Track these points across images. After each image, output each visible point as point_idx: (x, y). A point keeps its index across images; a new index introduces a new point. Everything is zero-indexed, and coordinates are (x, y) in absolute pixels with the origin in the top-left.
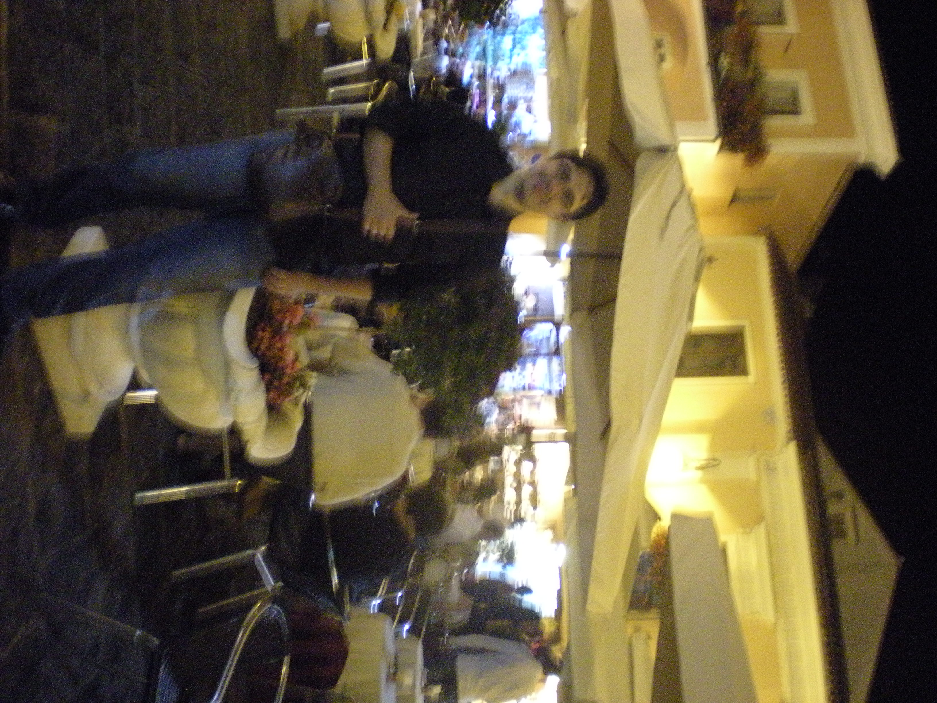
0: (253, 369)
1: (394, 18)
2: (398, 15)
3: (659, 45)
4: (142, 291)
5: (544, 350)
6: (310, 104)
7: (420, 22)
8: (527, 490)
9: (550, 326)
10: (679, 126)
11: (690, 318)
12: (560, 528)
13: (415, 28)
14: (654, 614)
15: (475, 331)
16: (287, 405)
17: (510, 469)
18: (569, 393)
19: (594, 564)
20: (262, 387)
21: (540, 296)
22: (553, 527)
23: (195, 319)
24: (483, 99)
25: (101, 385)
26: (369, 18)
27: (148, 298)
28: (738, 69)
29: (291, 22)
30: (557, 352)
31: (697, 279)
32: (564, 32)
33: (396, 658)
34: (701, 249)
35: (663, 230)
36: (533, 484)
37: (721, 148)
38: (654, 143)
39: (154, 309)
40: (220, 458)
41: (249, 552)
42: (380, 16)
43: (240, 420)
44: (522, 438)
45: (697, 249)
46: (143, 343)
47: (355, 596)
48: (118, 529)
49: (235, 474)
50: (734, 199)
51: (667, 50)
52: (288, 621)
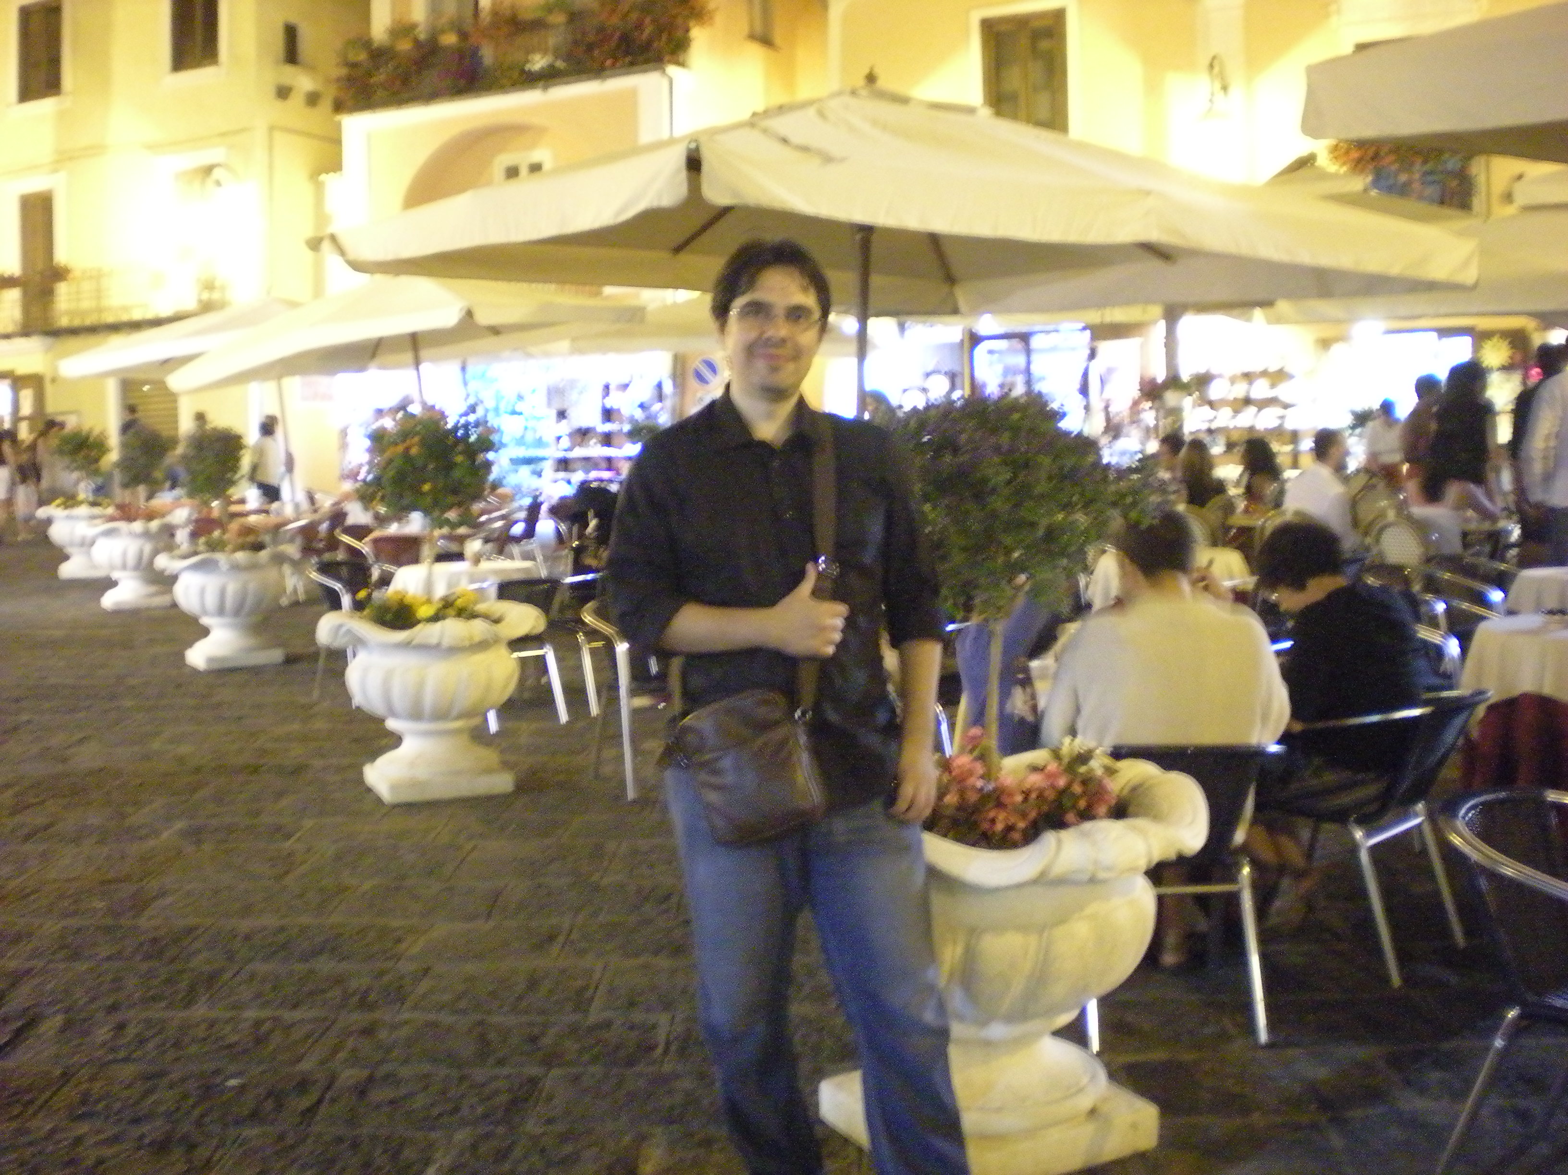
0: (1059, 842)
1: (481, 607)
2: (476, 603)
3: (512, 173)
4: (929, 1017)
5: (1020, 360)
6: (621, 745)
7: (485, 565)
8: (1261, 390)
9: (981, 350)
10: (645, 137)
11: (970, 111)
12: (1327, 331)
13: (496, 572)
14: (1478, 168)
15: (997, 473)
16: (1116, 786)
17: (1224, 418)
18: (1094, 317)
19: (1395, 270)
20: (1088, 826)
21: (930, 368)
22: (1325, 344)
23: (973, 932)
24: (604, 465)
25: (1081, 1090)
26: (482, 645)
27: (941, 1008)
28: (553, 39)
29: (488, 771)
30: (1024, 338)
31: (903, 100)
32: (495, 331)
33: (1551, 612)
34: (854, 93)
35: (828, 159)
36: (1248, 377)
37: (682, 64)
38: (683, 175)
39: (956, 1000)
40: (1201, 900)
41: (1364, 858)
42: (478, 628)
43: (1143, 864)
44: (1171, 398)
45: (853, 102)
46: (1010, 1018)
47: (1437, 681)
48: (1321, 1073)
49: (1231, 877)
50: (765, 40)
51: (523, 158)
52: (1486, 792)
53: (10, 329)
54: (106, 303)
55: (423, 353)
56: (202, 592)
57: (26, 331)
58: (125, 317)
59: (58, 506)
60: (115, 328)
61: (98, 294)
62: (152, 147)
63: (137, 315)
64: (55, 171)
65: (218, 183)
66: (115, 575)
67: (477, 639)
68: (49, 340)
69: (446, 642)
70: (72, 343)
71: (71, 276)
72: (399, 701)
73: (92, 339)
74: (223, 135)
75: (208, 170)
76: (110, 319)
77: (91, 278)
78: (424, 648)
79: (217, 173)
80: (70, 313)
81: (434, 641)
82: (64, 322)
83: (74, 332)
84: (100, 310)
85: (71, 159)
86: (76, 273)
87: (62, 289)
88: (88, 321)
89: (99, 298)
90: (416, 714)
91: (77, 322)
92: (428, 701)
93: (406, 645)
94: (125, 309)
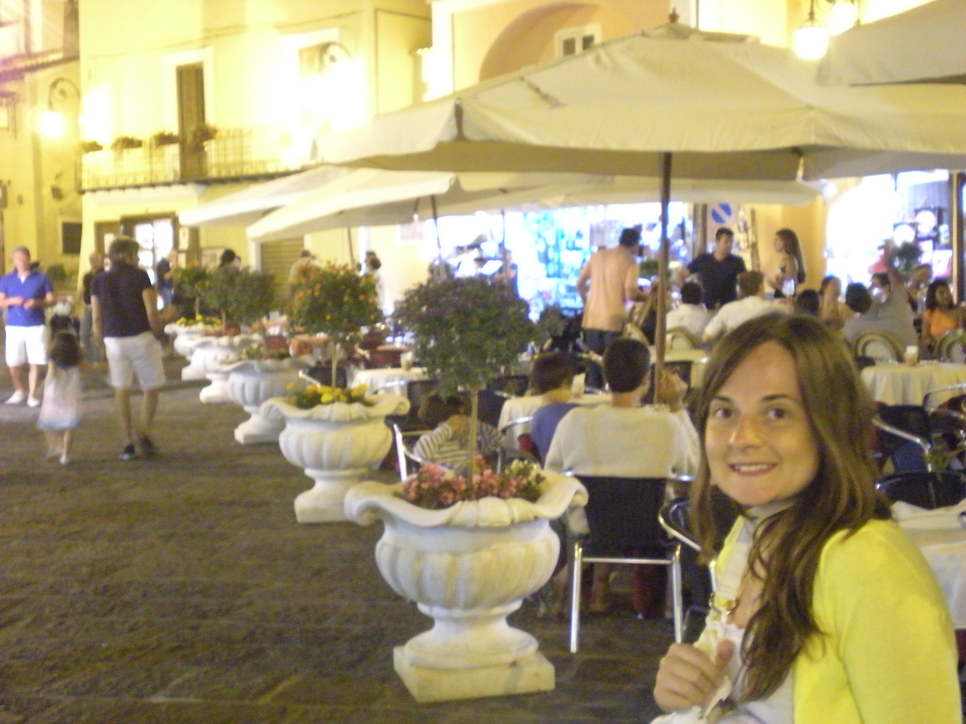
35: (556, 104)
53: (171, 178)
54: (246, 157)
55: (440, 210)
56: (243, 388)
57: (183, 181)
58: (262, 170)
59: (181, 324)
60: (254, 179)
61: (241, 150)
62: (281, 27)
63: (271, 169)
64: (204, 46)
65: (333, 59)
66: (209, 376)
67: (354, 416)
68: (202, 188)
69: (334, 417)
70: (220, 189)
71: (218, 135)
72: (308, 457)
73: (235, 186)
74: (338, 17)
75: (324, 48)
76: (249, 170)
77: (234, 137)
78: (319, 421)
79: (332, 50)
80: (219, 166)
81: (326, 416)
82: (213, 173)
83: (221, 181)
84: (242, 164)
85: (217, 36)
86: (222, 133)
87: (210, 147)
88: (233, 173)
89: (241, 154)
90: (318, 465)
91: (224, 174)
92: (325, 455)
93: (309, 419)
94: (264, 163)
